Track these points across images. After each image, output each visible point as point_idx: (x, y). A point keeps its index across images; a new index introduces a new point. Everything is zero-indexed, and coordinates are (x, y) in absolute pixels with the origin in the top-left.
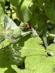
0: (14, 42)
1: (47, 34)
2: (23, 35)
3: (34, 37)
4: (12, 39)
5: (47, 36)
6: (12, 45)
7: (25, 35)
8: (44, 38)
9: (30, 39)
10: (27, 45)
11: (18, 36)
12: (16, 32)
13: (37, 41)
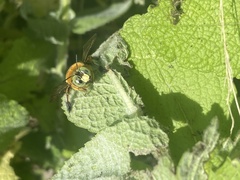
1: (64, 18)
2: (135, 102)
4: (203, 148)
5: (71, 14)
7: (131, 96)
9: (140, 68)
10: (175, 79)
11: (156, 127)
12: (140, 141)
13: (162, 25)
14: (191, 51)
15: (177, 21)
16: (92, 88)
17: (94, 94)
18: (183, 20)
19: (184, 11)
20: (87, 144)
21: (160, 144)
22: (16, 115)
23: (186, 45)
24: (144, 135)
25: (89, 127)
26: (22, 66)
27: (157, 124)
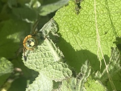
0: (88, 69)
1: (34, 6)
2: (59, 55)
3: (58, 26)
4: (81, 75)
6: (96, 74)
7: (57, 52)
8: (43, 11)
9: (64, 37)
10: (83, 42)
11: (66, 67)
12: (58, 74)
13: (71, 15)
14: (86, 28)
15: (78, 13)
16: (37, 48)
17: (38, 52)
18: (82, 12)
19: (82, 7)
20: (37, 79)
21: (68, 76)
22: (5, 66)
23: (83, 25)
24: (59, 71)
25: (35, 68)
26: (10, 37)
27: (67, 66)
